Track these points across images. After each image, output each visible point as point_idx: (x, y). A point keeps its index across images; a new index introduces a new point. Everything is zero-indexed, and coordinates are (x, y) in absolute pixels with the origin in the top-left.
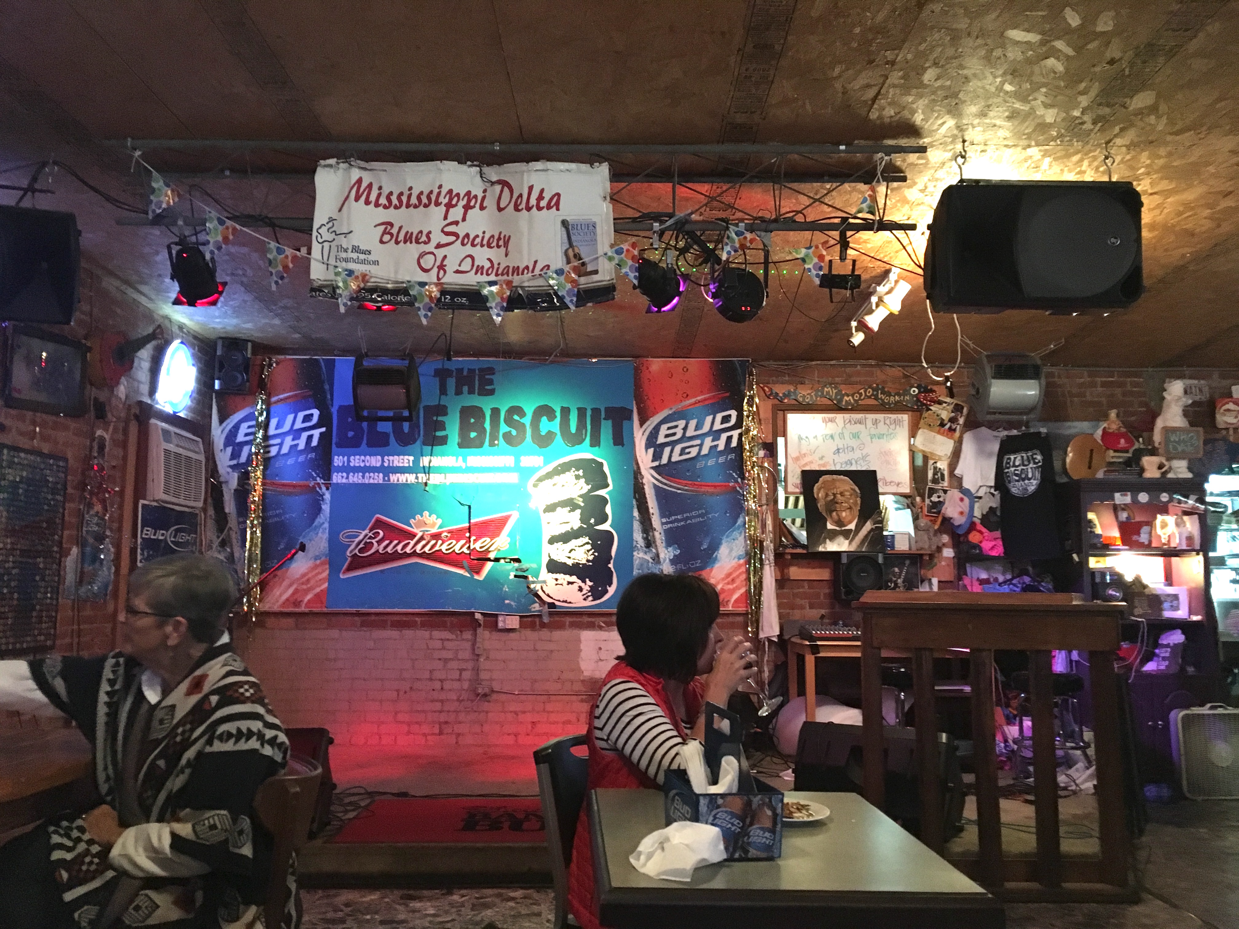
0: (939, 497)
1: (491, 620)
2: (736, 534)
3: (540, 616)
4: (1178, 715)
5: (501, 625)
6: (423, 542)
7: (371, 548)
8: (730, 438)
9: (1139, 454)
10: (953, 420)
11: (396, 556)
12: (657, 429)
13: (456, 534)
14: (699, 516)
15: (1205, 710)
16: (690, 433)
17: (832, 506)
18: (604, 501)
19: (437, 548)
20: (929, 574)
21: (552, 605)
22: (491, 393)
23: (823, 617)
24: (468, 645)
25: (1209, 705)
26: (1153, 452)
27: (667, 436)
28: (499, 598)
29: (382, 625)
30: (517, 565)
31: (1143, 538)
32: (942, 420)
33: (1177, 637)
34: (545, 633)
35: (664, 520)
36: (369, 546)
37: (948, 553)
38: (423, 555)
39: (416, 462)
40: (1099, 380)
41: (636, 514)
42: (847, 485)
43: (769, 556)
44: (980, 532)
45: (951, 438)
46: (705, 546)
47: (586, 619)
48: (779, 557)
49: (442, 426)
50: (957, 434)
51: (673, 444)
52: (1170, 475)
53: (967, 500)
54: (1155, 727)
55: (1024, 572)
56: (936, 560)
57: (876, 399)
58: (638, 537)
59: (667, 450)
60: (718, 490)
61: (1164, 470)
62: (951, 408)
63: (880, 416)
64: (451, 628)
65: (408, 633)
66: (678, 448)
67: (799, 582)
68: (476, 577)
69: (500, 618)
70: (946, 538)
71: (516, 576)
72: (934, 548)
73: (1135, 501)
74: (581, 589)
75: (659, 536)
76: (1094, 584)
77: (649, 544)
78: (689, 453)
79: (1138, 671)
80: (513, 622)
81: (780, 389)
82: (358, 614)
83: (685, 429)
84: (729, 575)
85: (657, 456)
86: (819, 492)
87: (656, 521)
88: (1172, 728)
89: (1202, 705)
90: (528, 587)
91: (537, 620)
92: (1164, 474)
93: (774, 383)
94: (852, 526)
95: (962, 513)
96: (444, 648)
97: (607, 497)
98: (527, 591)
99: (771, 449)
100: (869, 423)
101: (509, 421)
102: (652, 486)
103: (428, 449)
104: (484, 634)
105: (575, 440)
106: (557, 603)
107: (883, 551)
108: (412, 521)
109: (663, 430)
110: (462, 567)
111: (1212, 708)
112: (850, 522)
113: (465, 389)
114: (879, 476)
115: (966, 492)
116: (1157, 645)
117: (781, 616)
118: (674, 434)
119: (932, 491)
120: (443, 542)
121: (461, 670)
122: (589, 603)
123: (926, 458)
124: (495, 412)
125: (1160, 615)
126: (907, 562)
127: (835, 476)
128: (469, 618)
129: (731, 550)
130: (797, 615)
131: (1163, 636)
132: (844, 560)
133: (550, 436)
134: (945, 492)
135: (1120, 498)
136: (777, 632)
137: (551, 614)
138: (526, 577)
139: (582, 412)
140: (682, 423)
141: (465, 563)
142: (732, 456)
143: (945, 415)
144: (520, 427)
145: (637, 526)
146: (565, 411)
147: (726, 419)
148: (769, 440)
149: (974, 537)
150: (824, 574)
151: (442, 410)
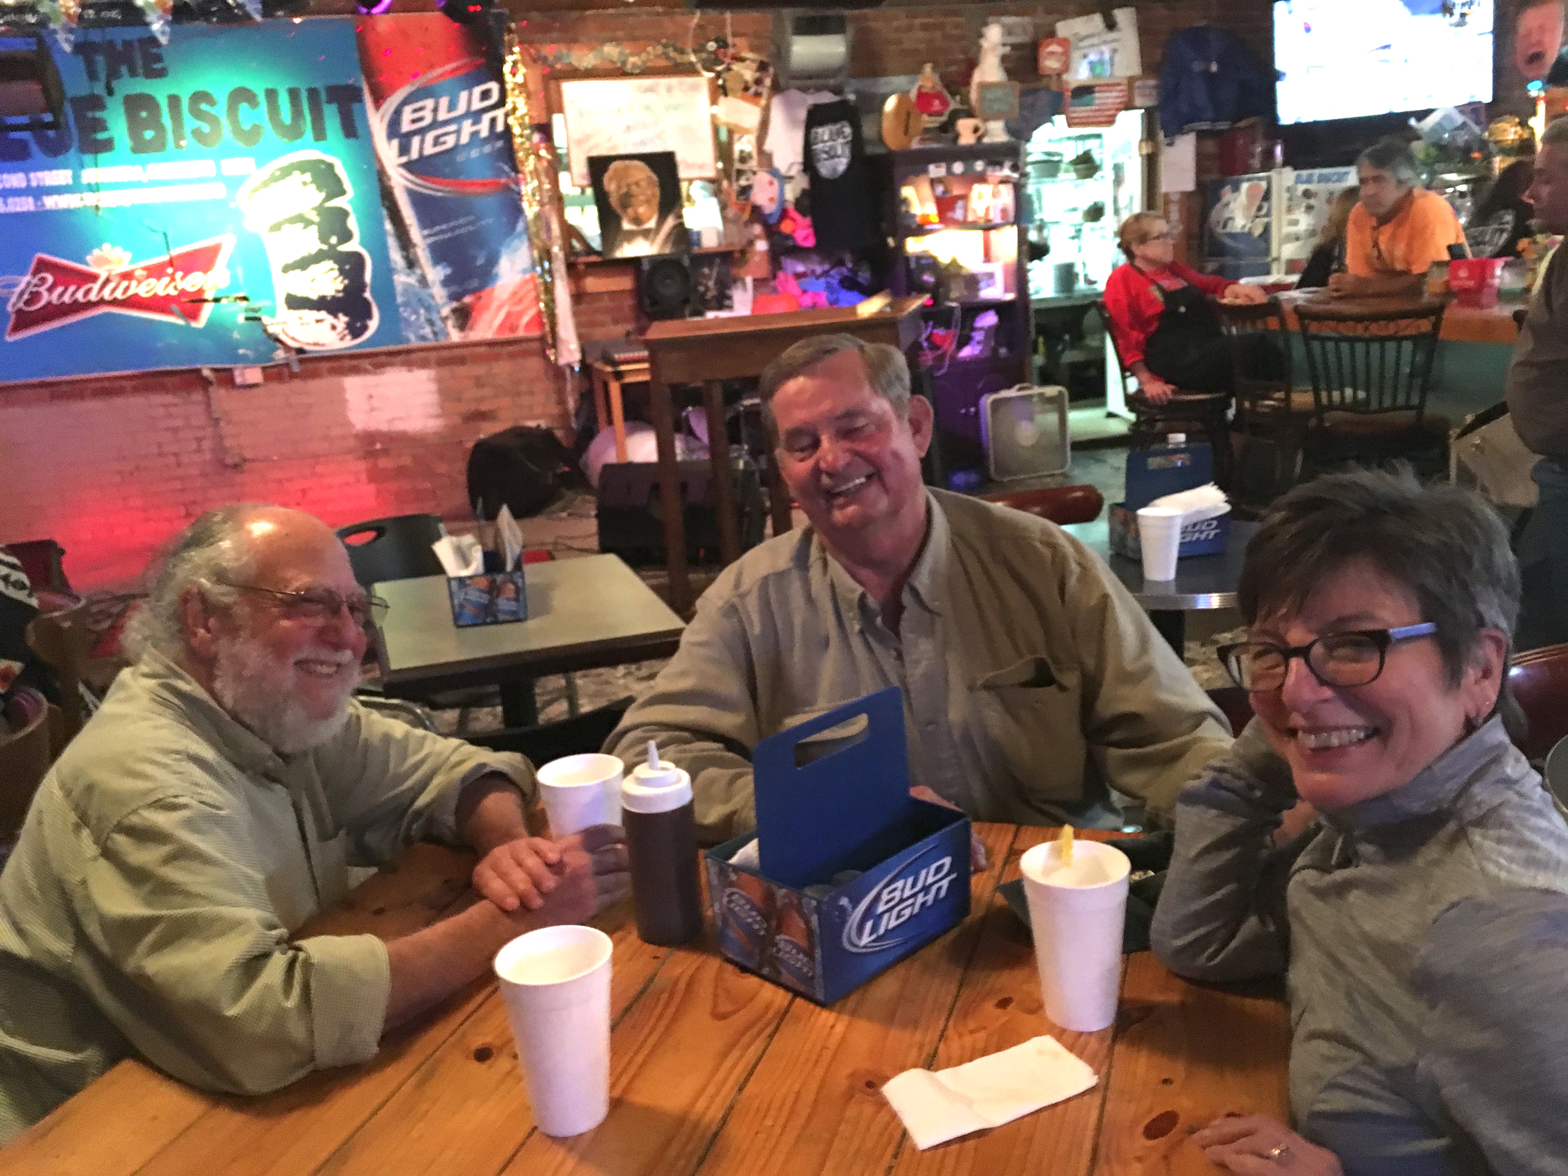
0: (748, 180)
1: (226, 378)
2: (516, 243)
3: (287, 365)
4: (988, 400)
5: (238, 380)
6: (111, 286)
7: (39, 301)
8: (493, 121)
9: (955, 116)
10: (758, 82)
11: (76, 307)
12: (398, 112)
13: (156, 272)
14: (468, 224)
15: (1012, 393)
16: (442, 116)
17: (626, 200)
18: (343, 214)
19: (130, 292)
20: (741, 272)
21: (300, 351)
22: (161, 74)
23: (628, 334)
24: (201, 409)
25: (1017, 387)
26: (970, 114)
27: (414, 121)
28: (229, 348)
29: (81, 396)
30: (244, 304)
31: (958, 214)
32: (746, 82)
33: (990, 319)
34: (297, 384)
35: (426, 232)
36: (35, 296)
37: (762, 246)
38: (115, 302)
39: (76, 177)
40: (918, 22)
41: (388, 226)
42: (642, 173)
43: (560, 267)
44: (793, 220)
45: (757, 104)
46: (480, 261)
47: (348, 363)
48: (571, 267)
49: (101, 125)
50: (763, 102)
51: (422, 132)
52: (986, 140)
53: (776, 183)
54: (967, 414)
55: (840, 263)
56: (748, 255)
57: (667, 57)
58: (396, 256)
59: (416, 141)
60: (486, 190)
61: (979, 133)
62: (754, 66)
63: (674, 81)
64: (174, 390)
65: (118, 402)
66: (430, 137)
67: (598, 295)
68: (194, 324)
69: (237, 373)
70: (757, 229)
71: (247, 319)
72: (744, 242)
73: (949, 171)
74: (334, 327)
75: (422, 253)
76: (909, 271)
77: (411, 263)
78: (444, 143)
79: (953, 358)
80: (254, 375)
81: (549, 50)
82: (42, 385)
83: (435, 110)
84: (514, 294)
85: (404, 150)
86: (610, 185)
87: (416, 234)
88: (982, 415)
89: (1009, 387)
90: (265, 331)
91: (286, 370)
92: (979, 139)
93: (543, 42)
94: (651, 224)
95: (771, 199)
96: (170, 416)
97: (348, 208)
98: (264, 335)
99: (545, 130)
100: (662, 90)
101: (197, 114)
102: (403, 190)
103: (88, 158)
104: (219, 394)
105: (293, 132)
106: (307, 348)
107: (688, 251)
108: (89, 258)
109: (407, 114)
110: (170, 312)
111: (1020, 389)
112: (649, 219)
113: (124, 69)
114: (679, 158)
115: (774, 172)
116: (973, 329)
117: (580, 337)
118: (421, 119)
119: (740, 173)
120: (139, 282)
121: (199, 440)
122: (349, 342)
123: (731, 133)
124: (174, 101)
125: (976, 296)
126: (718, 260)
127: (627, 162)
128: (194, 375)
129: (513, 263)
130: (599, 333)
131: (978, 319)
132: (646, 267)
133: (256, 130)
134: (754, 173)
135: (936, 171)
136: (577, 356)
137: (301, 361)
138: (259, 319)
139: (294, 94)
140: (429, 103)
141: (174, 307)
142: (500, 144)
143: (749, 74)
144: (213, 120)
145: (392, 243)
146: (271, 94)
147: (485, 95)
148: (543, 121)
149: (786, 227)
150: (625, 283)
151: (97, 103)
